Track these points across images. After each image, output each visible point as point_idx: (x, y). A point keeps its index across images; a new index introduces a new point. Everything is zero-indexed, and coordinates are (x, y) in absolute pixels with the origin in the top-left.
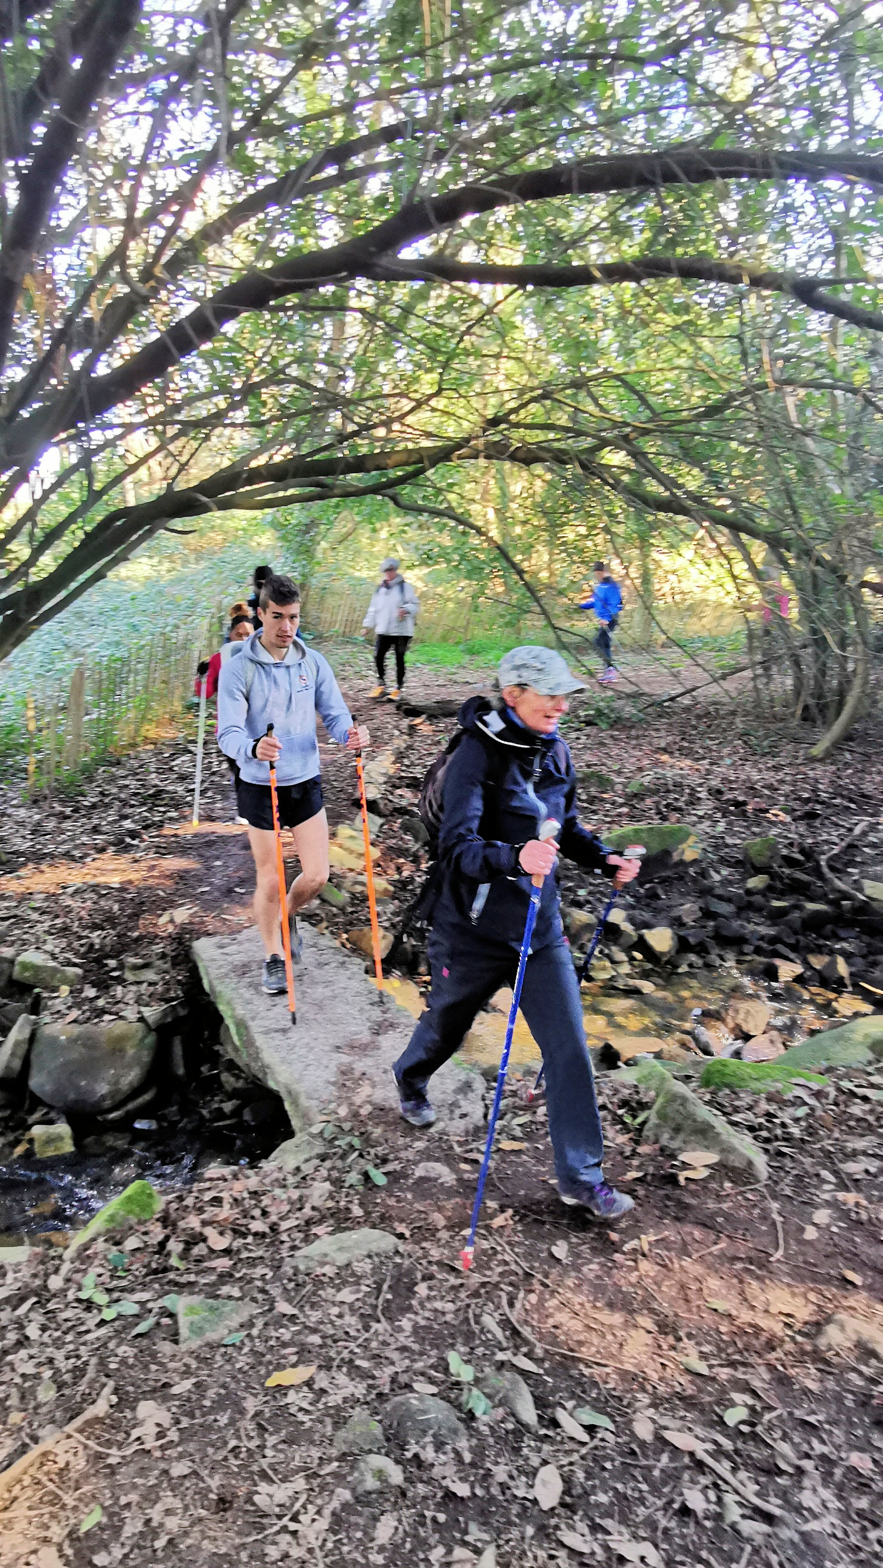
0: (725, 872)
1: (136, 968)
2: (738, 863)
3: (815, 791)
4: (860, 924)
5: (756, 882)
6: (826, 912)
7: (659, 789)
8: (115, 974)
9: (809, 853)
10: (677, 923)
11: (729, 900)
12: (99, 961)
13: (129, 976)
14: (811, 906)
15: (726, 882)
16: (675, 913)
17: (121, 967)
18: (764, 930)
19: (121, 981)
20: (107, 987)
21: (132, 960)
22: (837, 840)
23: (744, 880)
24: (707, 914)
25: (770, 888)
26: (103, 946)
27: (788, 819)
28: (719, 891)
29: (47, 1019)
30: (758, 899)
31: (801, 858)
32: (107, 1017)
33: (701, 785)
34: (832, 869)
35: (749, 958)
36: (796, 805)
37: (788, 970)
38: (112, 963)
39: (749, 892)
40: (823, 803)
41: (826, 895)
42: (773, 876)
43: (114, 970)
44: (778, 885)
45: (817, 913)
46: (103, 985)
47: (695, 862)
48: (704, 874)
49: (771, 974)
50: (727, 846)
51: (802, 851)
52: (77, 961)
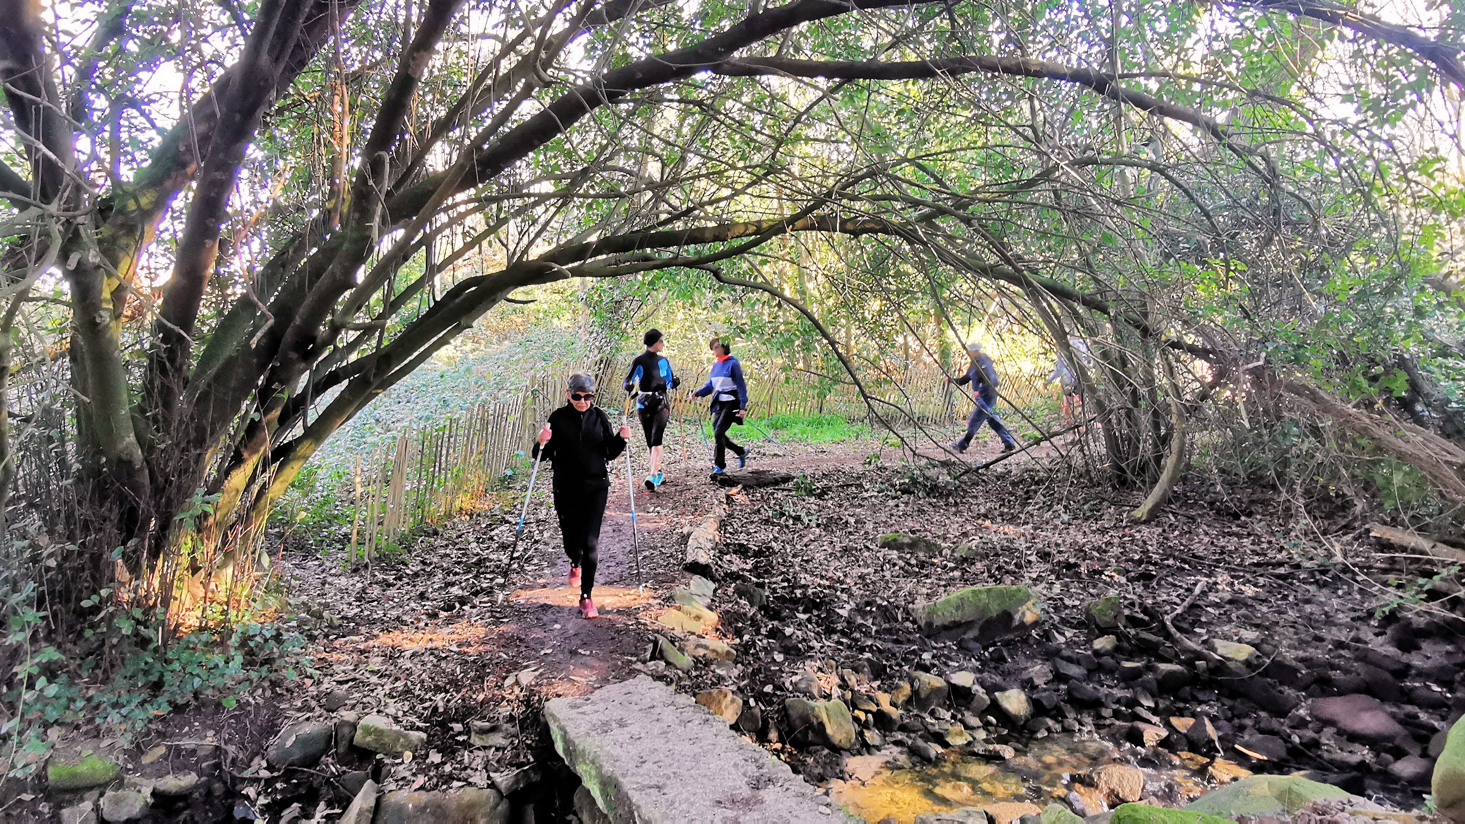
0: (1068, 634)
1: (483, 732)
2: (1080, 625)
3: (1145, 552)
4: (1220, 685)
5: (1103, 643)
6: (1182, 673)
7: (988, 553)
8: (460, 738)
9: (1153, 613)
10: (1028, 685)
11: (1078, 662)
12: (444, 725)
13: (476, 740)
14: (1164, 667)
15: (1070, 644)
16: (1025, 676)
17: (467, 731)
18: (1118, 693)
19: (467, 745)
20: (454, 752)
21: (479, 724)
22: (1178, 601)
23: (1089, 641)
24: (1059, 677)
25: (1117, 649)
26: (447, 710)
27: (1123, 580)
28: (1066, 653)
29: (393, 786)
30: (1107, 660)
31: (1147, 618)
32: (456, 784)
33: (1029, 548)
34: (1179, 629)
35: (1108, 722)
36: (1130, 566)
37: (1153, 733)
38: (458, 727)
39: (1097, 653)
40: (1155, 564)
41: (1177, 655)
42: (1120, 636)
43: (460, 734)
44: (1125, 644)
45: (1171, 673)
46: (449, 750)
47: (1036, 624)
48: (1047, 636)
49: (1136, 738)
50: (1066, 607)
51: (1145, 610)
52: (421, 725)
